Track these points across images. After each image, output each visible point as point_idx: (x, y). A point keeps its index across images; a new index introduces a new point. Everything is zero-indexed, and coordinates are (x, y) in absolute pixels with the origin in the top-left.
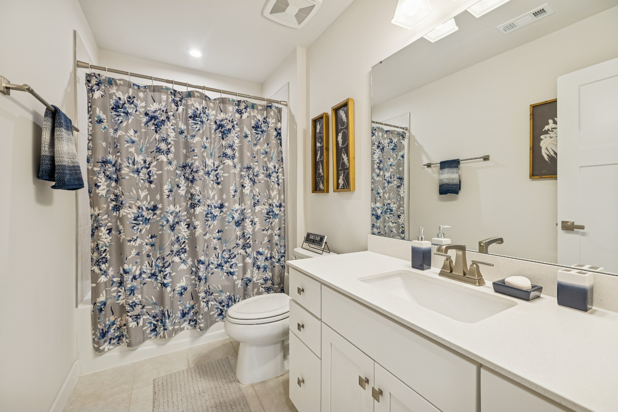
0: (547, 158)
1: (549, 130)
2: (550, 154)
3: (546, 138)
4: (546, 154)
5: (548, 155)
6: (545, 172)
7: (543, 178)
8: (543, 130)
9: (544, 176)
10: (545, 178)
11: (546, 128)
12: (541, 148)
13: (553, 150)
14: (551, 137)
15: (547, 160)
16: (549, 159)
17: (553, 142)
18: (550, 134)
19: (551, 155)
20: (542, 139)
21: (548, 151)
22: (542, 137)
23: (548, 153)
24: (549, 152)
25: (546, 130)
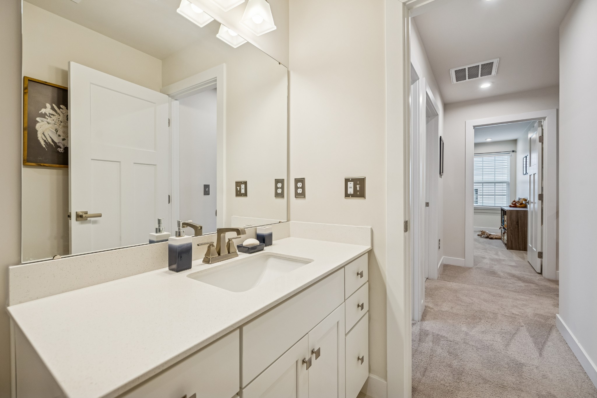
0: (44, 144)
1: (45, 114)
2: (48, 141)
3: (43, 122)
4: (43, 140)
5: (45, 141)
6: (41, 159)
7: (41, 166)
8: (40, 112)
9: (42, 164)
10: (44, 166)
11: (43, 111)
12: (36, 131)
13: (51, 138)
14: (48, 123)
15: (44, 146)
16: (46, 146)
17: (50, 129)
18: (48, 119)
19: (49, 143)
20: (38, 122)
21: (45, 137)
22: (38, 119)
23: (45, 139)
24: (47, 139)
25: (43, 113)
